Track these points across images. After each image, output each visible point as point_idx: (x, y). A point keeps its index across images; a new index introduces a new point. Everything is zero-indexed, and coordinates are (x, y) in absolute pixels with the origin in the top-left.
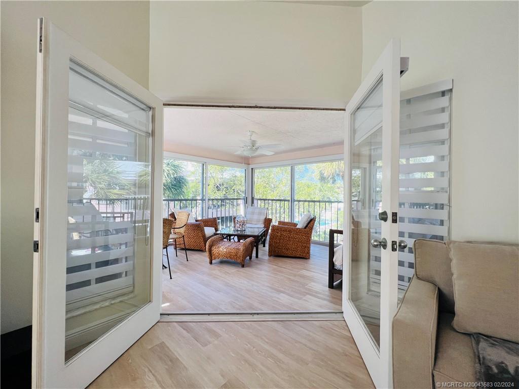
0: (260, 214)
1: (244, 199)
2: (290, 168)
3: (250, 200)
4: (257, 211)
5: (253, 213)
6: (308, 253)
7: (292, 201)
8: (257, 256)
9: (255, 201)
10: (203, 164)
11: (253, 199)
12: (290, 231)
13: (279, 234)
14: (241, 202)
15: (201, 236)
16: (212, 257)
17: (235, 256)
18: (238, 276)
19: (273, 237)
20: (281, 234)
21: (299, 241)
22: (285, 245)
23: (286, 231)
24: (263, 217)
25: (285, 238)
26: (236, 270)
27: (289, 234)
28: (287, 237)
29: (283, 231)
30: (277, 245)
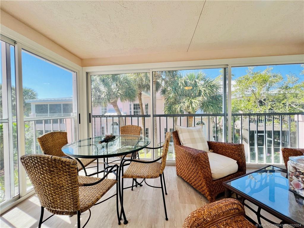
15: (201, 175)
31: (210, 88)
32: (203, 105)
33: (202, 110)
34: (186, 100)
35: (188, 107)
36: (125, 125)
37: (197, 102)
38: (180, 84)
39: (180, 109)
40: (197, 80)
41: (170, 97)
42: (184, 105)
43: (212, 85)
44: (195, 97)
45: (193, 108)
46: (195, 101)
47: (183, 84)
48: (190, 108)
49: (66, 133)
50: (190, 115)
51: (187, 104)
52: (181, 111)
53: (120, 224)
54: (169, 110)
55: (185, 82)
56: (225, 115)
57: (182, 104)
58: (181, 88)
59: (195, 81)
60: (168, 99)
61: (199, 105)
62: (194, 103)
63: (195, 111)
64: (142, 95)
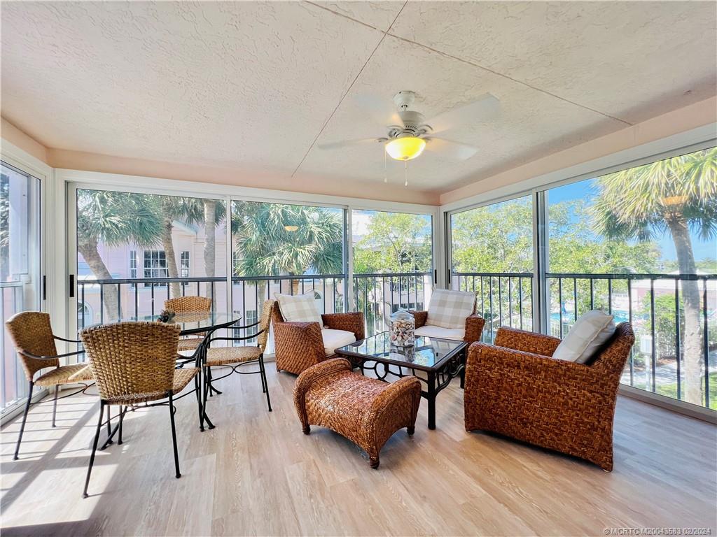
0: (458, 305)
1: (431, 274)
3: (445, 276)
4: (452, 298)
5: (443, 304)
6: (607, 450)
7: (541, 275)
8: (432, 425)
9: (455, 279)
11: (449, 273)
12: (532, 369)
13: (495, 375)
14: (427, 279)
15: (313, 352)
16: (306, 418)
17: (354, 431)
18: (341, 512)
19: (477, 381)
20: (501, 375)
21: (566, 403)
22: (514, 407)
23: (519, 367)
24: (466, 313)
25: (515, 388)
26: (349, 478)
27: (529, 377)
28: (520, 385)
29: (508, 365)
30: (489, 404)
31: (328, 229)
32: (317, 259)
33: (315, 268)
34: (284, 249)
35: (290, 262)
37: (306, 252)
38: (272, 216)
39: (274, 265)
40: (306, 212)
41: (250, 240)
42: (280, 258)
43: (332, 224)
44: (303, 243)
45: (299, 265)
46: (303, 251)
47: (278, 216)
48: (294, 264)
49: (48, 315)
50: (293, 278)
51: (286, 256)
52: (274, 270)
53: (202, 429)
54: (247, 269)
55: (283, 211)
56: (346, 277)
57: (276, 257)
58: (276, 223)
59: (303, 213)
60: (246, 244)
61: (310, 260)
62: (301, 255)
63: (303, 270)
64: (173, 229)
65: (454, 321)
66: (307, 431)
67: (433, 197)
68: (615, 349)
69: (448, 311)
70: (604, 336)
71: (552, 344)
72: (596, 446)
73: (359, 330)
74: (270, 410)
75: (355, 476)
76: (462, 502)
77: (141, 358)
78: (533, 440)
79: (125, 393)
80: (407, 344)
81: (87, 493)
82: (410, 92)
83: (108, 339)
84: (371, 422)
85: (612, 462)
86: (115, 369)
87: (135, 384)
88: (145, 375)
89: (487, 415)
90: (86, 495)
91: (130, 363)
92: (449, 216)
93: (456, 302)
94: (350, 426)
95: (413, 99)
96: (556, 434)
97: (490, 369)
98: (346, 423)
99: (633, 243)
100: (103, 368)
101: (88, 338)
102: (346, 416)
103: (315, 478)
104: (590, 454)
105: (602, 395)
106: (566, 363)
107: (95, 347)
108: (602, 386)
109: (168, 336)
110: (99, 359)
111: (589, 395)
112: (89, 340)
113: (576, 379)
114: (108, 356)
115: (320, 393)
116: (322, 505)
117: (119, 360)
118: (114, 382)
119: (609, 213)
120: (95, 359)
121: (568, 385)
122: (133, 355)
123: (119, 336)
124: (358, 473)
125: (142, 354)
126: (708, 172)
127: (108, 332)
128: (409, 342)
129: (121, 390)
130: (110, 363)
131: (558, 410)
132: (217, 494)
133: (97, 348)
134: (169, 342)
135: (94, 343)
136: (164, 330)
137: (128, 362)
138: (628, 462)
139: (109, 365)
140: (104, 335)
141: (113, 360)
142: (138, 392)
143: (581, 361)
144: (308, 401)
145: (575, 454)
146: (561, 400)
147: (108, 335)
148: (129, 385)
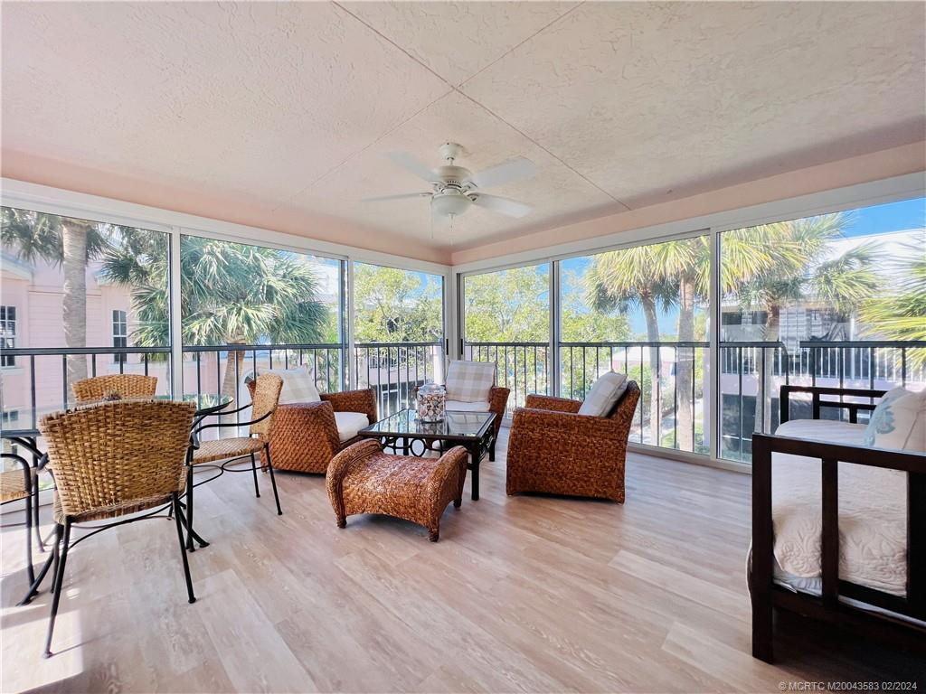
0: (479, 377)
1: (442, 344)
2: (547, 267)
3: (456, 346)
4: (471, 370)
5: (462, 376)
6: (621, 486)
7: (556, 344)
8: (475, 496)
9: (467, 349)
10: (342, 262)
11: (461, 343)
13: (537, 435)
14: (435, 351)
15: (325, 438)
16: (343, 508)
17: (411, 507)
18: (418, 582)
19: (521, 444)
20: (542, 435)
21: (593, 453)
22: (552, 464)
23: (557, 426)
24: (487, 386)
25: (553, 446)
26: (412, 555)
27: (565, 433)
28: (558, 442)
29: (548, 425)
30: (530, 465)
31: (294, 283)
36: (94, 375)
40: (259, 257)
41: (161, 293)
43: (298, 276)
59: (256, 258)
65: (475, 394)
66: (343, 524)
67: (444, 255)
68: (628, 402)
69: (468, 385)
70: (620, 392)
71: (576, 406)
72: (614, 485)
73: (372, 410)
74: (280, 513)
75: (417, 551)
76: (523, 548)
77: (139, 450)
78: (567, 491)
79: (111, 501)
80: (438, 418)
81: (51, 651)
82: (458, 145)
83: (89, 427)
84: (435, 491)
85: (624, 495)
86: (96, 468)
87: (127, 487)
88: (143, 472)
89: (528, 475)
90: (50, 654)
91: (122, 458)
92: (462, 277)
93: (476, 374)
94: (407, 502)
95: (460, 152)
96: (586, 482)
97: (533, 430)
98: (401, 500)
99: (614, 314)
100: (76, 469)
101: (55, 425)
102: (402, 493)
103: (375, 562)
104: (609, 492)
105: (619, 441)
106: (594, 418)
107: (66, 438)
108: (619, 433)
109: (180, 418)
110: (70, 456)
111: (610, 443)
112: (57, 428)
113: (600, 430)
114: (88, 450)
115: (362, 476)
116: (394, 581)
117: (105, 455)
118: (94, 487)
119: (600, 285)
120: (63, 457)
121: (595, 437)
122: (127, 446)
123: (108, 420)
124: (419, 549)
125: (141, 444)
126: (672, 253)
127: (90, 416)
128: (441, 416)
129: (105, 498)
130: (90, 461)
131: (587, 460)
132: (261, 603)
133: (69, 441)
134: (181, 425)
135: (65, 433)
136: (174, 410)
137: (118, 456)
138: (633, 495)
139: (87, 464)
140: (83, 420)
141: (96, 456)
142: (130, 497)
143: (603, 415)
144: (346, 488)
145: (599, 496)
146: (590, 450)
147: (90, 420)
148: (118, 488)
